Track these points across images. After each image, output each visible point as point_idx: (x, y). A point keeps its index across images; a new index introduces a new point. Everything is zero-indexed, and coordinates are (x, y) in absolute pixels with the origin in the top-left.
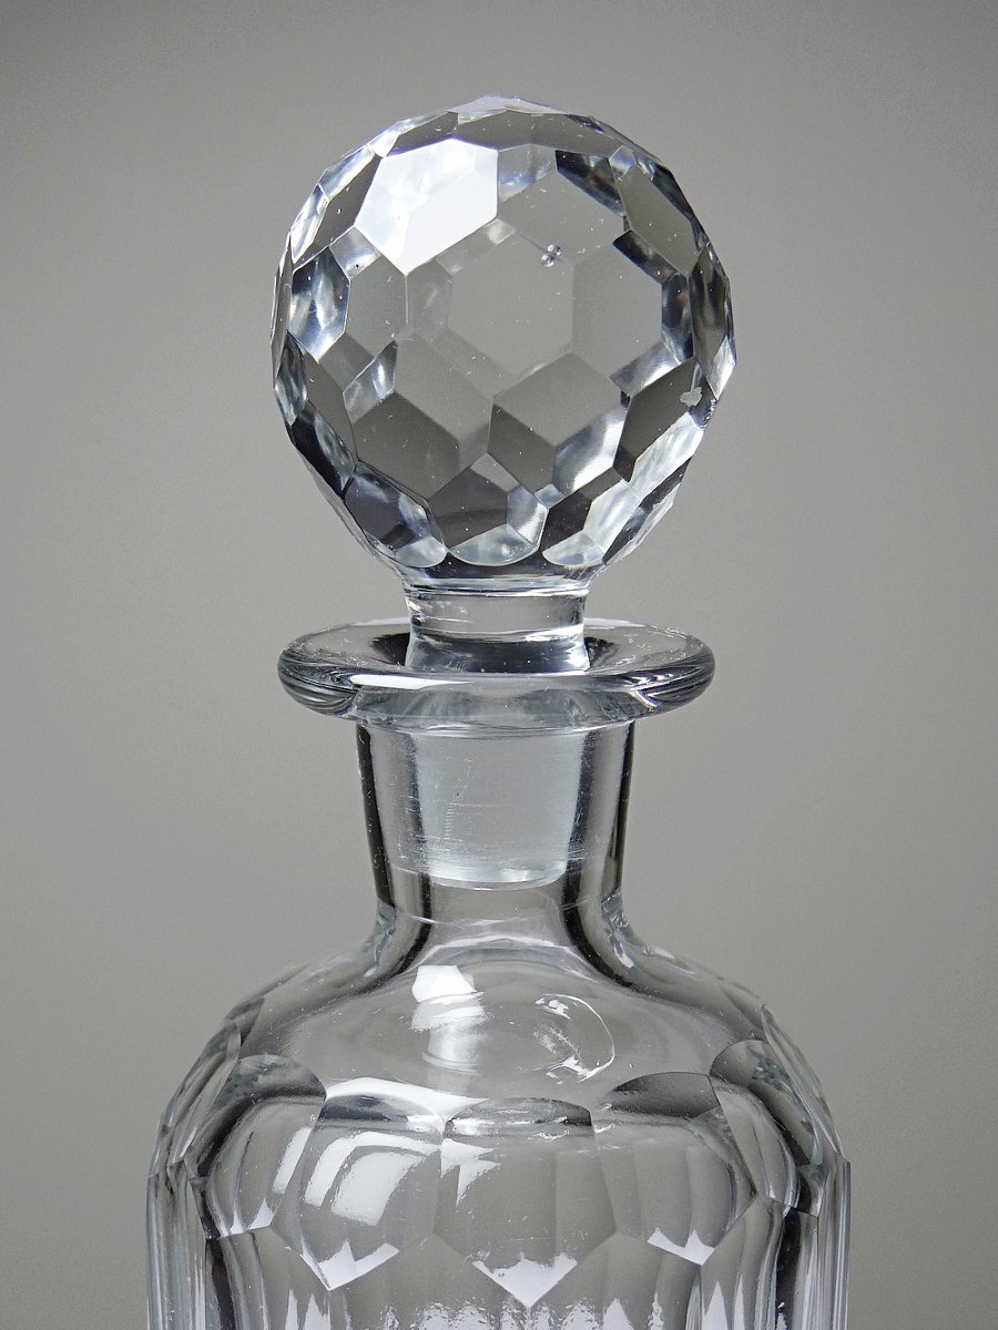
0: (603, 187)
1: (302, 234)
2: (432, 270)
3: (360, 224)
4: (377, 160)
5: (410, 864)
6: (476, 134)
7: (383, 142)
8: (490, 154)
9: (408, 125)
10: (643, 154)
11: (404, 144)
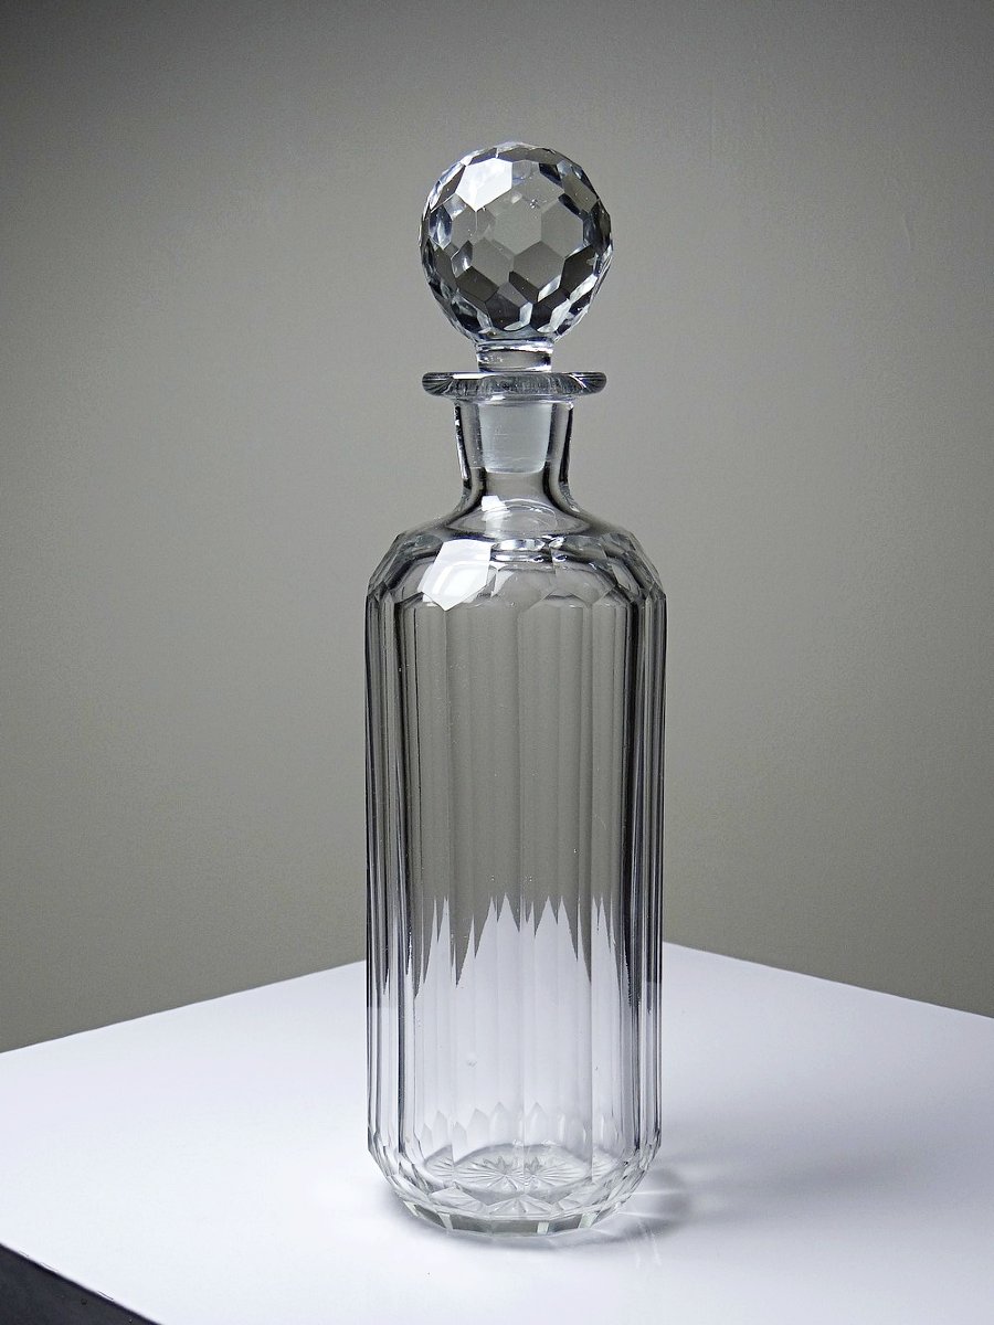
0: (556, 177)
1: (433, 199)
2: (485, 212)
3: (459, 191)
4: (464, 167)
5: (479, 464)
6: (503, 156)
7: (466, 160)
8: (510, 164)
9: (476, 153)
10: (576, 167)
11: (475, 161)
